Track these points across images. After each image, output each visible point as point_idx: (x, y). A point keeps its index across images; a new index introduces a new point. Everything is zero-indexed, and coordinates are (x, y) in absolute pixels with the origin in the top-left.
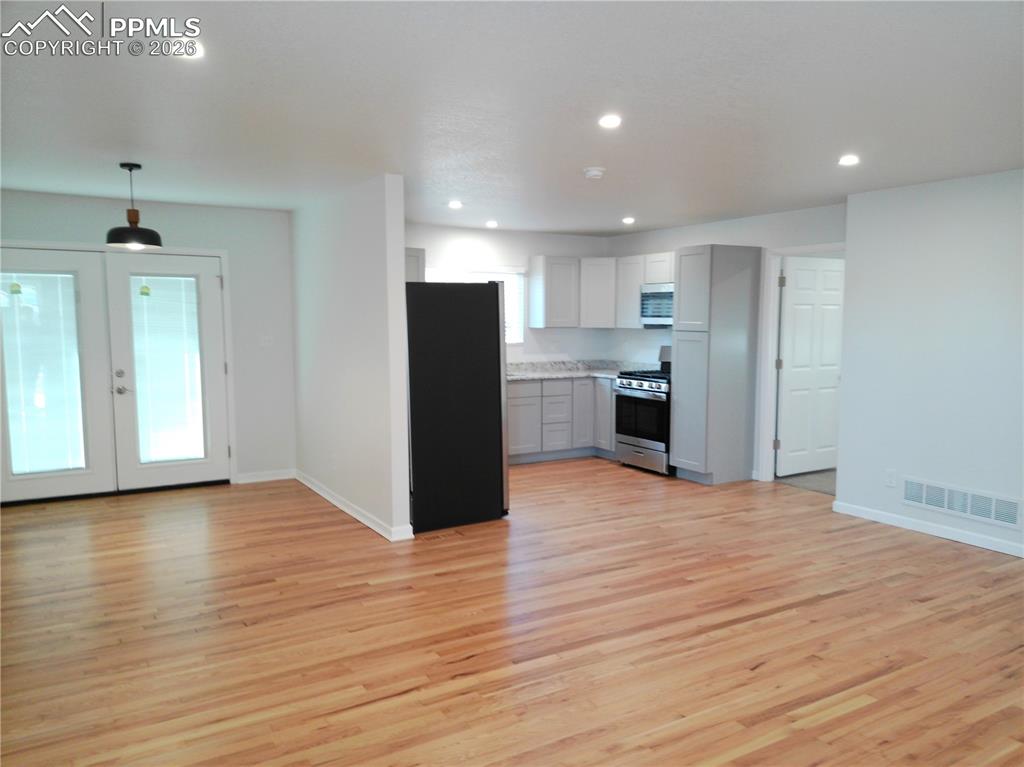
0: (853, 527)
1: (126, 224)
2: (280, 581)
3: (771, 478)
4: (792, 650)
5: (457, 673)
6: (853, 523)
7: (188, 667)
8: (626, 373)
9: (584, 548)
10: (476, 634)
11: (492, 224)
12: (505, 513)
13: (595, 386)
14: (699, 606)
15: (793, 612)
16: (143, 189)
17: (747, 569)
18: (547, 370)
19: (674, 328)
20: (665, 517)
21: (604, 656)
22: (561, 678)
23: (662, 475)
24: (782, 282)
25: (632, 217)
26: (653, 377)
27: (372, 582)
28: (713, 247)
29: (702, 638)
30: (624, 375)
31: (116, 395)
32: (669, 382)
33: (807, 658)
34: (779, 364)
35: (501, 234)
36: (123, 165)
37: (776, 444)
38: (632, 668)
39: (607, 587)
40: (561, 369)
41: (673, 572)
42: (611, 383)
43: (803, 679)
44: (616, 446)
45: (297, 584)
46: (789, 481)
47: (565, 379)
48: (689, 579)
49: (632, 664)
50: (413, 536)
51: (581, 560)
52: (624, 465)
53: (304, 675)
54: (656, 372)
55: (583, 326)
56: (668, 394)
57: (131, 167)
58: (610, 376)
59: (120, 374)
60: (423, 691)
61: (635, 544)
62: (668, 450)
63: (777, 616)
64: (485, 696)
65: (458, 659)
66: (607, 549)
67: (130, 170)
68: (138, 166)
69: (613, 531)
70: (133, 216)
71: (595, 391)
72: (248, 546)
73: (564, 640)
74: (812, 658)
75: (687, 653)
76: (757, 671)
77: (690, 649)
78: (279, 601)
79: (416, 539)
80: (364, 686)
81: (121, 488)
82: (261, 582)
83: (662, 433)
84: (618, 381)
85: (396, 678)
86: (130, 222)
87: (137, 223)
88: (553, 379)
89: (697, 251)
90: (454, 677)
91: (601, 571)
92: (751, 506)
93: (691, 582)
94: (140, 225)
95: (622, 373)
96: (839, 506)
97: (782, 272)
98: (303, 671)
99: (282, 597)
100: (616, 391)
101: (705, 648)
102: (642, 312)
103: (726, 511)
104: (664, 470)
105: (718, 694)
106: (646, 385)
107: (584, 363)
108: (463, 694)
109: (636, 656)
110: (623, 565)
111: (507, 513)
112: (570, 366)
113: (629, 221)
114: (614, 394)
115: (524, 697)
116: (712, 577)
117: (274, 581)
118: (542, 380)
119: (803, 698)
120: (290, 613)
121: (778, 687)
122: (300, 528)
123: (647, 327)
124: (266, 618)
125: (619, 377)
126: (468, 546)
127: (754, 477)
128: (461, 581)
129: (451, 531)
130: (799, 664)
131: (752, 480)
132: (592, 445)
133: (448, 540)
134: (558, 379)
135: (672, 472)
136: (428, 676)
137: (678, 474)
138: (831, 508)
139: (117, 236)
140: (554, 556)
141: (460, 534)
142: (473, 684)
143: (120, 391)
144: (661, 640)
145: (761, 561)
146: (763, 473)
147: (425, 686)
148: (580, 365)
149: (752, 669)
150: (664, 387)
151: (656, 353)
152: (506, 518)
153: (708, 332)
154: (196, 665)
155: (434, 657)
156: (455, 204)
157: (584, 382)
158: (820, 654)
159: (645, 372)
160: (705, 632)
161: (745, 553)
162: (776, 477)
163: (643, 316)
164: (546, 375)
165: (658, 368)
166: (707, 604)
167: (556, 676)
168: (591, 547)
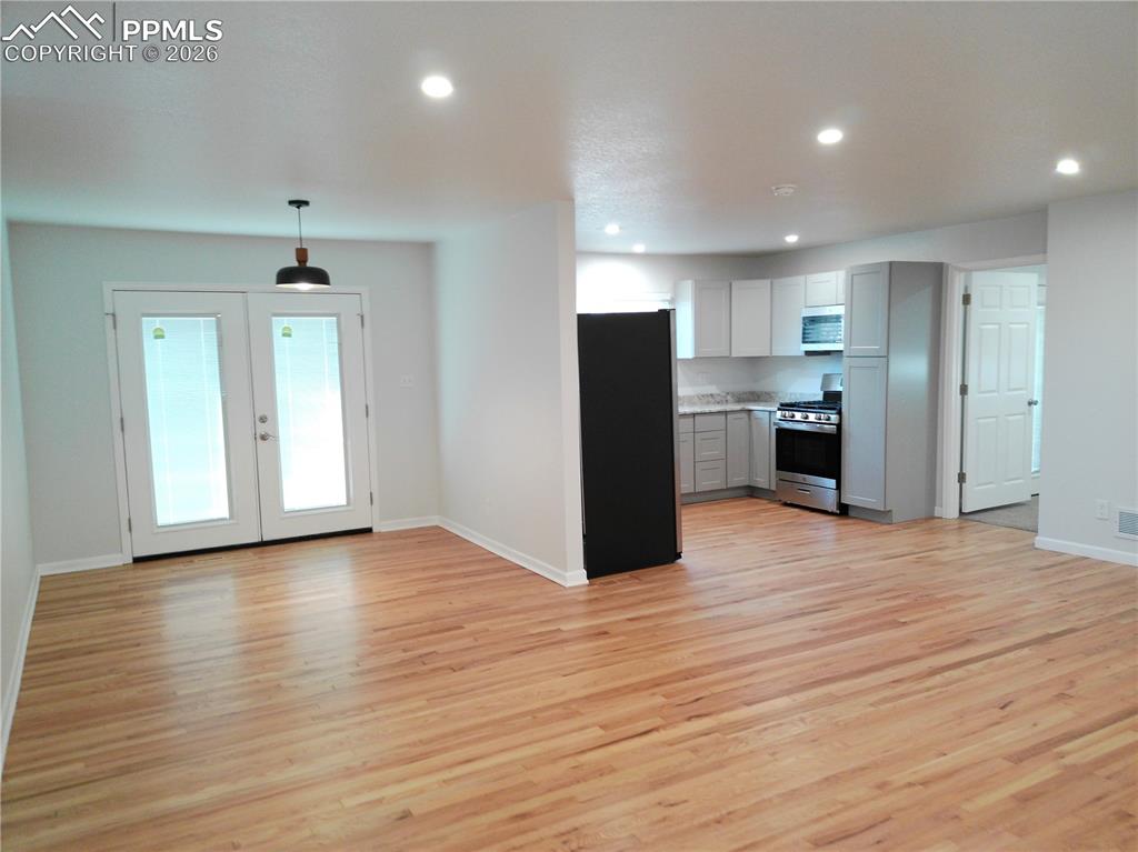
0: (1063, 563)
1: (295, 264)
2: (470, 627)
3: (957, 514)
4: (1037, 688)
5: (692, 714)
6: (1061, 559)
7: (412, 711)
8: (787, 405)
9: (774, 591)
10: (695, 677)
11: (639, 248)
12: (679, 556)
13: (750, 419)
14: (923, 647)
15: (1026, 651)
16: (312, 226)
17: (963, 609)
18: (694, 404)
19: (845, 354)
20: (851, 558)
21: (839, 697)
22: (802, 720)
23: (832, 514)
24: (967, 299)
25: (796, 234)
26: (821, 408)
27: (564, 627)
28: (891, 263)
29: (938, 679)
30: (784, 407)
31: (259, 441)
32: (840, 413)
33: (1057, 696)
34: (964, 390)
35: (647, 258)
36: (291, 203)
37: (962, 478)
38: (872, 709)
39: (815, 630)
40: (708, 403)
41: (884, 612)
42: (769, 416)
43: (1058, 717)
44: (777, 485)
45: (488, 630)
46: (977, 517)
47: (719, 412)
48: (903, 620)
49: (871, 705)
50: (587, 582)
51: (777, 603)
52: (786, 504)
53: (534, 717)
54: (819, 402)
55: (734, 355)
56: (839, 426)
57: (299, 204)
58: (769, 409)
59: (263, 420)
60: (663, 732)
61: (830, 585)
62: (839, 487)
63: (1011, 656)
64: (728, 737)
65: (686, 701)
66: (801, 591)
67: (298, 207)
68: (306, 203)
69: (798, 573)
70: (302, 255)
71: (750, 426)
72: (421, 594)
73: (790, 682)
74: (1061, 696)
75: (926, 694)
76: (1008, 709)
77: (928, 689)
78: (475, 647)
79: (590, 585)
80: (601, 727)
81: (265, 539)
82: (449, 630)
83: (833, 468)
84: (779, 413)
85: (630, 719)
86: (299, 261)
87: (305, 261)
88: (705, 413)
89: (873, 270)
90: (689, 719)
91: (803, 614)
92: (943, 545)
93: (904, 623)
94: (309, 264)
95: (782, 405)
96: (1043, 541)
97: (966, 288)
98: (532, 713)
99: (477, 644)
100: (775, 424)
101: (945, 689)
102: (804, 338)
103: (917, 550)
104: (834, 508)
105: (973, 733)
106: (812, 417)
107: (733, 395)
108: (706, 734)
109: (875, 697)
110: (826, 607)
111: (680, 557)
112: (718, 399)
113: (792, 239)
114: (774, 428)
115: (769, 737)
116: (925, 618)
117: (462, 628)
118: (694, 415)
119: (1065, 734)
120: (494, 659)
121: (1035, 725)
122: (466, 575)
123: (808, 353)
124: (473, 663)
125: (779, 409)
126: (650, 591)
127: (936, 515)
128: (657, 626)
129: (626, 575)
130: (1050, 702)
131: (933, 518)
132: (746, 484)
133: (624, 585)
134: (711, 413)
135: (844, 511)
136: (662, 717)
137: (851, 513)
138: (1033, 544)
139: (286, 276)
140: (746, 599)
141: (637, 578)
142: (710, 726)
143: (263, 438)
144: (894, 682)
145: (975, 601)
146: (949, 509)
147: (664, 727)
148: (729, 397)
149: (1002, 708)
150: (834, 418)
151: (819, 382)
152: (679, 561)
153: (887, 357)
154: (420, 709)
155: (659, 700)
156: (612, 229)
157: (738, 415)
158: (1067, 692)
159: (809, 403)
160: (939, 673)
161: (956, 592)
162: (961, 512)
163: (804, 342)
164: (698, 409)
165: (820, 398)
166: (931, 646)
167: (796, 717)
168: (783, 589)
